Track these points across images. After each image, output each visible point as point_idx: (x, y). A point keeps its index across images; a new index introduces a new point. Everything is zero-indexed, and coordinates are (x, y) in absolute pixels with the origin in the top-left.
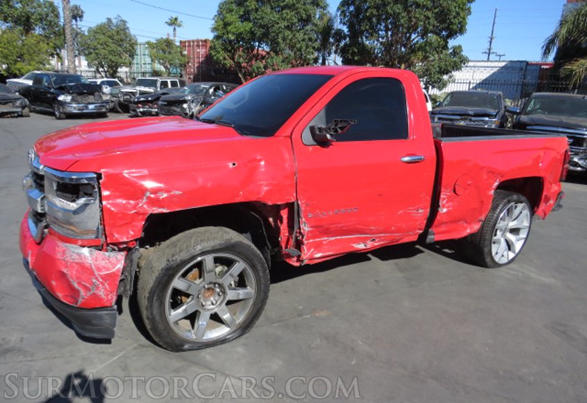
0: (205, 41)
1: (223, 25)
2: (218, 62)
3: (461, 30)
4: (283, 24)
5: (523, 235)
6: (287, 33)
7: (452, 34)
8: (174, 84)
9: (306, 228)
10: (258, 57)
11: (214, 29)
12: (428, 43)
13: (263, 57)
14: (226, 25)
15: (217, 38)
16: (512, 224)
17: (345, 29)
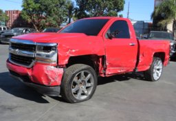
0: (17, 11)
1: (27, 4)
2: (24, 20)
3: (122, 9)
4: (54, 5)
5: (161, 71)
6: (55, 8)
7: (119, 11)
8: (4, 29)
9: (107, 64)
10: (42, 18)
11: (22, 6)
12: (111, 13)
13: (44, 18)
14: (28, 4)
15: (24, 9)
16: (158, 68)
17: (78, 7)
